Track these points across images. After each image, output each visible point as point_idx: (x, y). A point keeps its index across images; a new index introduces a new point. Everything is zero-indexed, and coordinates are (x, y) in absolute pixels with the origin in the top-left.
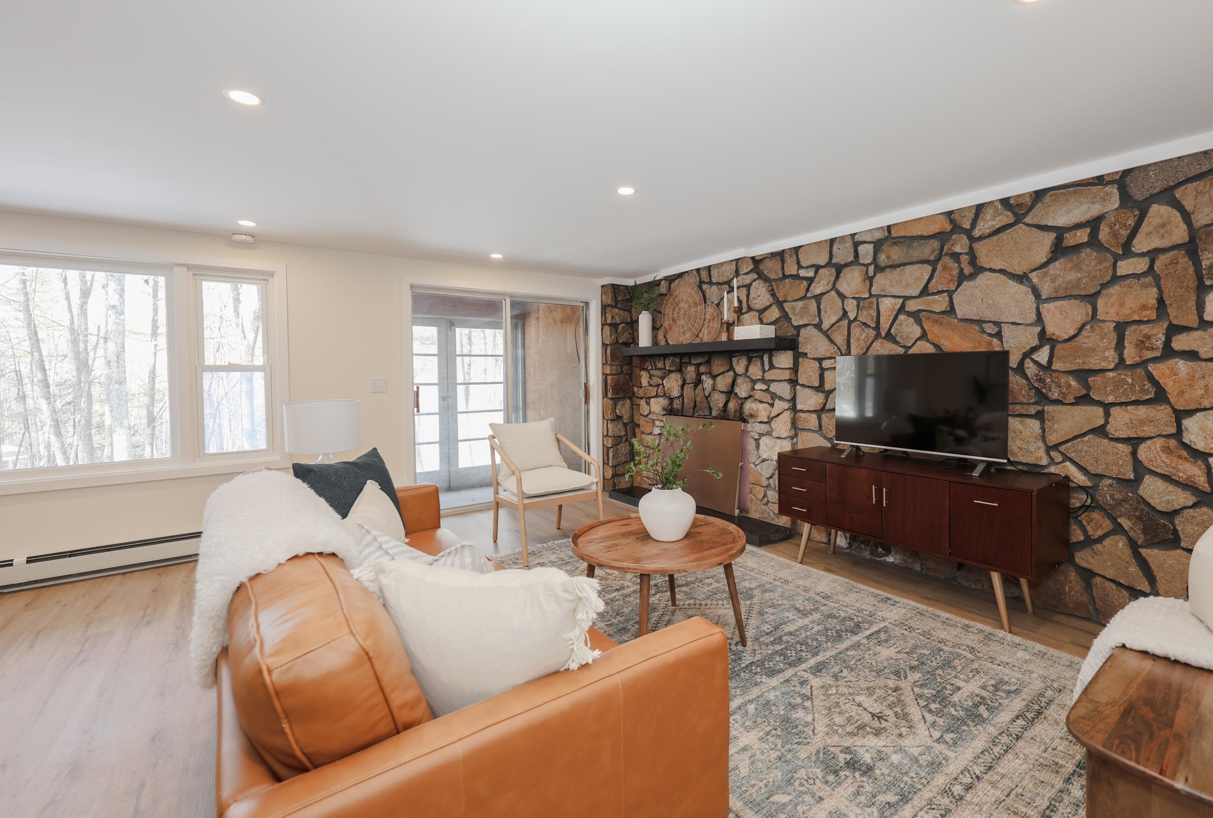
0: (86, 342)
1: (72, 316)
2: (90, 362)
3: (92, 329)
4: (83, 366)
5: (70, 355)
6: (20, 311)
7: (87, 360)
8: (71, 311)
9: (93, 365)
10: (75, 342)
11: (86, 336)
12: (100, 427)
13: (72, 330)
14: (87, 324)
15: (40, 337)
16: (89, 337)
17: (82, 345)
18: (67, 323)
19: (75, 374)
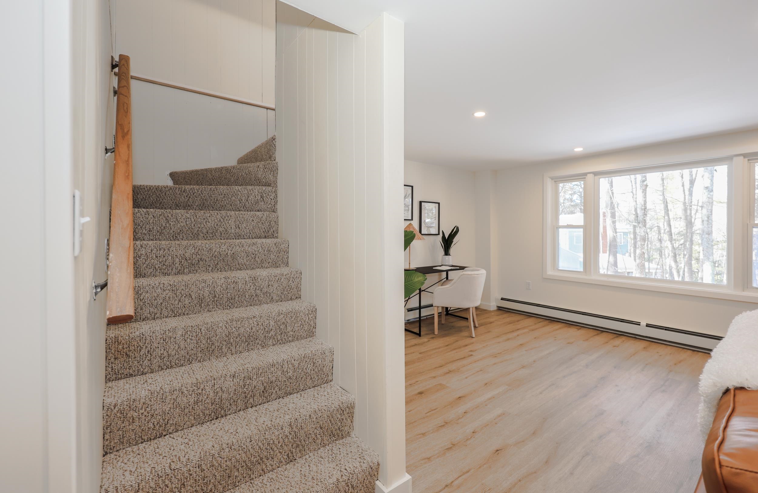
0: (691, 210)
1: (685, 195)
2: (693, 221)
3: (694, 202)
4: (689, 224)
5: (683, 217)
7: (691, 220)
8: (684, 193)
9: (694, 223)
10: (685, 210)
11: (691, 206)
12: (697, 259)
13: (685, 203)
14: (692, 199)
15: (669, 209)
16: (693, 206)
17: (688, 212)
18: (683, 199)
19: (685, 228)
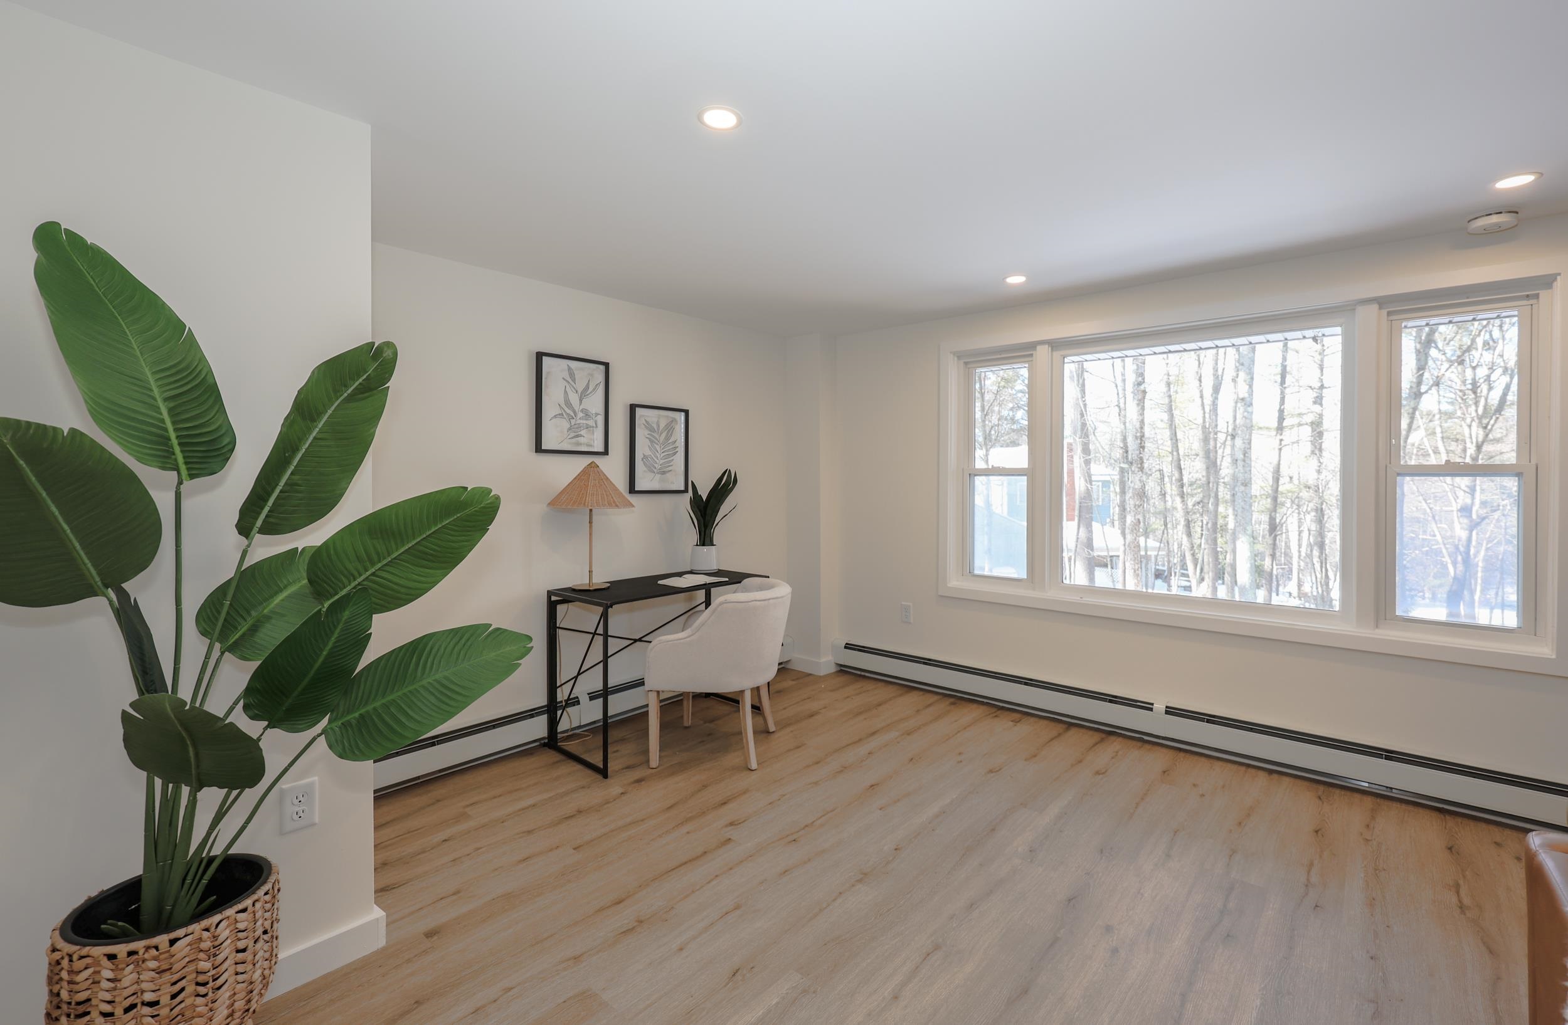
0: (1215, 440)
1: (1204, 413)
2: (1219, 463)
3: (1222, 426)
4: (1212, 466)
5: (1201, 454)
6: (1165, 412)
7: (1216, 459)
8: (1204, 409)
9: (1221, 465)
10: (1206, 440)
11: (1216, 434)
13: (1204, 427)
14: (1217, 421)
15: (1178, 438)
16: (1219, 434)
17: (1212, 443)
18: (1200, 421)
19: (1204, 474)
